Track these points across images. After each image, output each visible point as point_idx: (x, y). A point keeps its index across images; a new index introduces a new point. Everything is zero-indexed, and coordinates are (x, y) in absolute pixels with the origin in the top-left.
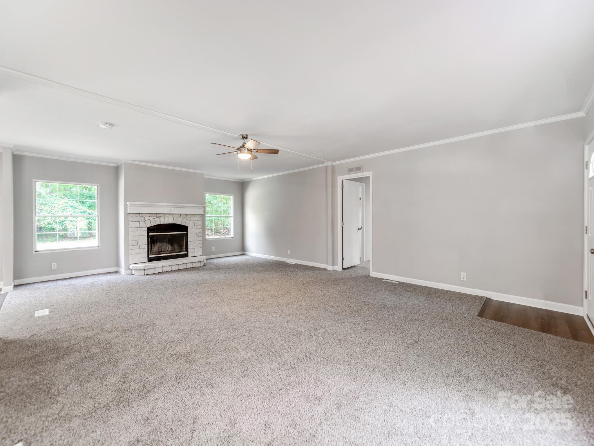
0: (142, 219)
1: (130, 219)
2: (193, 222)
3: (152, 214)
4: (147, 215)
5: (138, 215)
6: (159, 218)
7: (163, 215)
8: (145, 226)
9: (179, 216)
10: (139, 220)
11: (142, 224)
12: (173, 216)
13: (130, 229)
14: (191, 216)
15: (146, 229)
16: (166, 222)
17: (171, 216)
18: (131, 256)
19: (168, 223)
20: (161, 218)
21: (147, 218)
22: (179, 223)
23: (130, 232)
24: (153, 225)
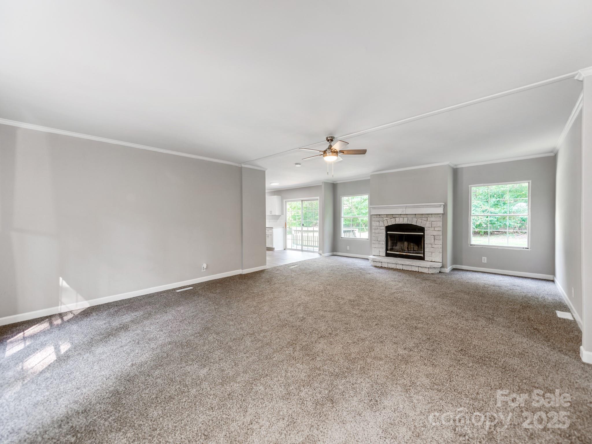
0: (381, 219)
1: (373, 219)
2: (430, 223)
3: (389, 215)
4: (384, 216)
5: (378, 216)
6: (394, 218)
7: (398, 215)
8: (383, 225)
9: (414, 216)
10: (378, 220)
11: (381, 224)
12: (408, 216)
13: (373, 228)
14: (427, 216)
15: (384, 228)
16: (400, 222)
17: (406, 216)
18: (373, 249)
19: (402, 223)
20: (396, 218)
21: (385, 219)
22: (414, 223)
23: (373, 230)
24: (389, 225)
